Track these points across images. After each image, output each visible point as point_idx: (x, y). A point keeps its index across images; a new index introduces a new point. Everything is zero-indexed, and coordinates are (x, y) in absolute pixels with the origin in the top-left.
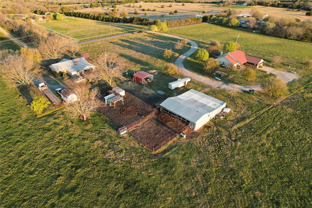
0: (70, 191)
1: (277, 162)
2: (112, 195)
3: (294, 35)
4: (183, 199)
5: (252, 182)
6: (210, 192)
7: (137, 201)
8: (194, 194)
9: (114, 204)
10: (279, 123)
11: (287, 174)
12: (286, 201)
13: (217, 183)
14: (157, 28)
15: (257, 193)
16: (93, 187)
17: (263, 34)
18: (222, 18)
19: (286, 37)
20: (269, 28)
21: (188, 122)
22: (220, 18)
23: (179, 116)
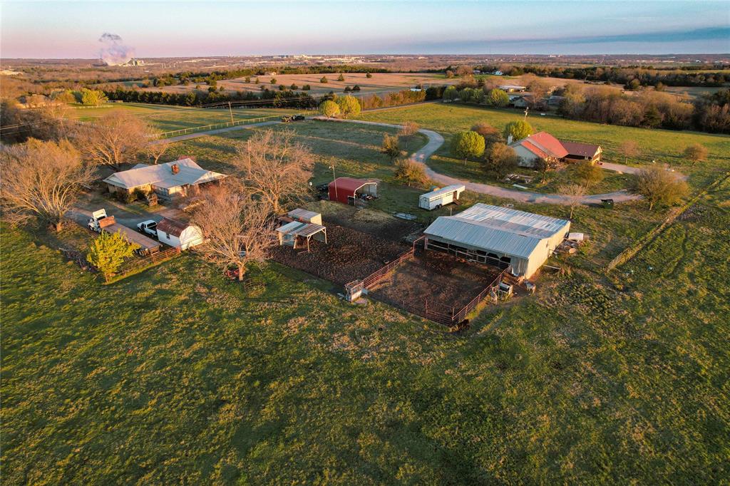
0: (270, 435)
2: (392, 430)
4: (578, 416)
6: (632, 392)
7: (465, 435)
8: (597, 402)
10: (699, 253)
13: (637, 373)
17: (563, 118)
18: (469, 89)
19: (610, 122)
20: (573, 104)
21: (507, 260)
22: (466, 89)
23: (479, 252)
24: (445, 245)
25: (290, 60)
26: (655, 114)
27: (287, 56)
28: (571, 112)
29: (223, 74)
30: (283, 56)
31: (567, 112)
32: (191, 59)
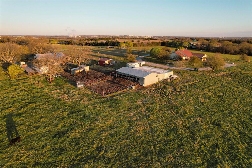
0: (17, 115)
1: (218, 102)
2: (55, 118)
3: (232, 51)
4: (123, 122)
5: (194, 113)
6: (151, 117)
7: (77, 122)
8: (135, 119)
9: (54, 123)
10: (220, 84)
11: (228, 109)
12: (227, 124)
13: (159, 113)
14: (125, 45)
15: (199, 119)
16: (39, 113)
17: (209, 52)
18: (176, 42)
19: (226, 53)
20: (212, 47)
21: (138, 79)
22: (175, 42)
23: (131, 77)
24: (122, 75)
25: (127, 37)
26: (243, 50)
27: (127, 36)
28: (211, 49)
29: (101, 39)
30: (125, 36)
31: (210, 50)
32: (96, 36)
